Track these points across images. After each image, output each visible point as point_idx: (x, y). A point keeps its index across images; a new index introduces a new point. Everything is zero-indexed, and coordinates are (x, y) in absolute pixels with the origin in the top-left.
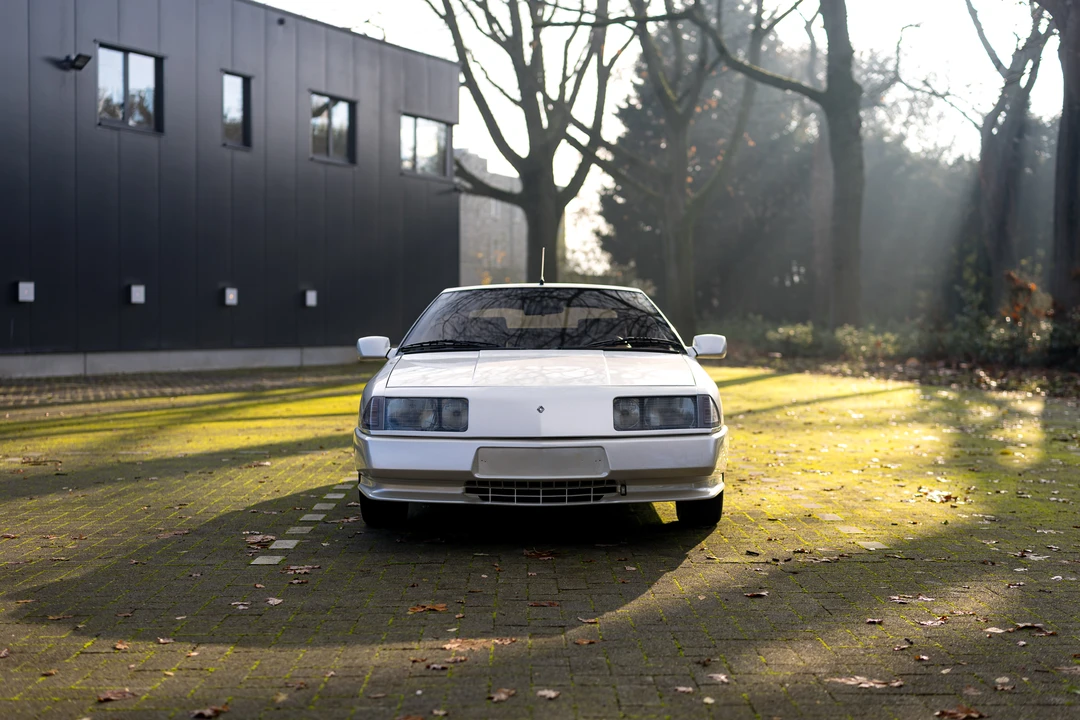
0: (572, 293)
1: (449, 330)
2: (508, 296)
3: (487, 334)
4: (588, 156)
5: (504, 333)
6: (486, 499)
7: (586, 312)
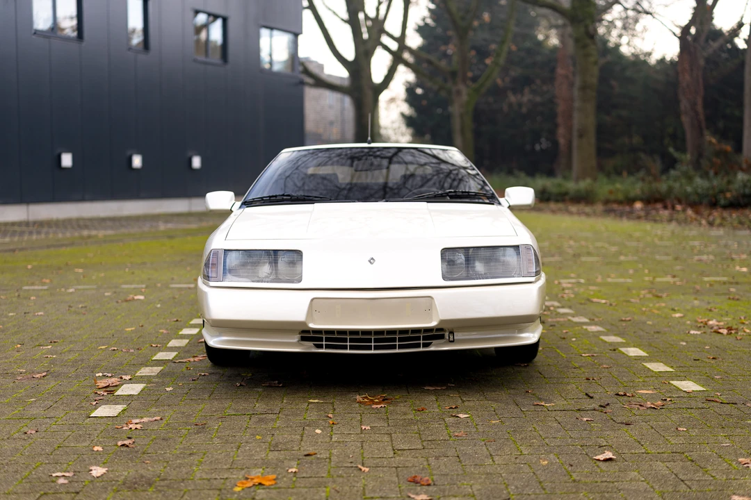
0: (393, 151)
1: (290, 184)
2: (339, 155)
3: (323, 188)
4: (397, 58)
5: (337, 187)
6: (320, 346)
7: (404, 169)
